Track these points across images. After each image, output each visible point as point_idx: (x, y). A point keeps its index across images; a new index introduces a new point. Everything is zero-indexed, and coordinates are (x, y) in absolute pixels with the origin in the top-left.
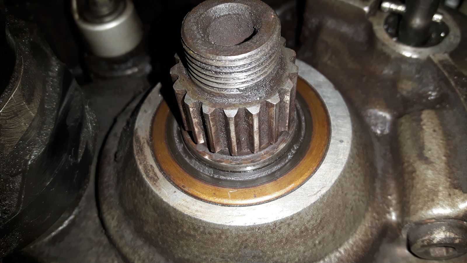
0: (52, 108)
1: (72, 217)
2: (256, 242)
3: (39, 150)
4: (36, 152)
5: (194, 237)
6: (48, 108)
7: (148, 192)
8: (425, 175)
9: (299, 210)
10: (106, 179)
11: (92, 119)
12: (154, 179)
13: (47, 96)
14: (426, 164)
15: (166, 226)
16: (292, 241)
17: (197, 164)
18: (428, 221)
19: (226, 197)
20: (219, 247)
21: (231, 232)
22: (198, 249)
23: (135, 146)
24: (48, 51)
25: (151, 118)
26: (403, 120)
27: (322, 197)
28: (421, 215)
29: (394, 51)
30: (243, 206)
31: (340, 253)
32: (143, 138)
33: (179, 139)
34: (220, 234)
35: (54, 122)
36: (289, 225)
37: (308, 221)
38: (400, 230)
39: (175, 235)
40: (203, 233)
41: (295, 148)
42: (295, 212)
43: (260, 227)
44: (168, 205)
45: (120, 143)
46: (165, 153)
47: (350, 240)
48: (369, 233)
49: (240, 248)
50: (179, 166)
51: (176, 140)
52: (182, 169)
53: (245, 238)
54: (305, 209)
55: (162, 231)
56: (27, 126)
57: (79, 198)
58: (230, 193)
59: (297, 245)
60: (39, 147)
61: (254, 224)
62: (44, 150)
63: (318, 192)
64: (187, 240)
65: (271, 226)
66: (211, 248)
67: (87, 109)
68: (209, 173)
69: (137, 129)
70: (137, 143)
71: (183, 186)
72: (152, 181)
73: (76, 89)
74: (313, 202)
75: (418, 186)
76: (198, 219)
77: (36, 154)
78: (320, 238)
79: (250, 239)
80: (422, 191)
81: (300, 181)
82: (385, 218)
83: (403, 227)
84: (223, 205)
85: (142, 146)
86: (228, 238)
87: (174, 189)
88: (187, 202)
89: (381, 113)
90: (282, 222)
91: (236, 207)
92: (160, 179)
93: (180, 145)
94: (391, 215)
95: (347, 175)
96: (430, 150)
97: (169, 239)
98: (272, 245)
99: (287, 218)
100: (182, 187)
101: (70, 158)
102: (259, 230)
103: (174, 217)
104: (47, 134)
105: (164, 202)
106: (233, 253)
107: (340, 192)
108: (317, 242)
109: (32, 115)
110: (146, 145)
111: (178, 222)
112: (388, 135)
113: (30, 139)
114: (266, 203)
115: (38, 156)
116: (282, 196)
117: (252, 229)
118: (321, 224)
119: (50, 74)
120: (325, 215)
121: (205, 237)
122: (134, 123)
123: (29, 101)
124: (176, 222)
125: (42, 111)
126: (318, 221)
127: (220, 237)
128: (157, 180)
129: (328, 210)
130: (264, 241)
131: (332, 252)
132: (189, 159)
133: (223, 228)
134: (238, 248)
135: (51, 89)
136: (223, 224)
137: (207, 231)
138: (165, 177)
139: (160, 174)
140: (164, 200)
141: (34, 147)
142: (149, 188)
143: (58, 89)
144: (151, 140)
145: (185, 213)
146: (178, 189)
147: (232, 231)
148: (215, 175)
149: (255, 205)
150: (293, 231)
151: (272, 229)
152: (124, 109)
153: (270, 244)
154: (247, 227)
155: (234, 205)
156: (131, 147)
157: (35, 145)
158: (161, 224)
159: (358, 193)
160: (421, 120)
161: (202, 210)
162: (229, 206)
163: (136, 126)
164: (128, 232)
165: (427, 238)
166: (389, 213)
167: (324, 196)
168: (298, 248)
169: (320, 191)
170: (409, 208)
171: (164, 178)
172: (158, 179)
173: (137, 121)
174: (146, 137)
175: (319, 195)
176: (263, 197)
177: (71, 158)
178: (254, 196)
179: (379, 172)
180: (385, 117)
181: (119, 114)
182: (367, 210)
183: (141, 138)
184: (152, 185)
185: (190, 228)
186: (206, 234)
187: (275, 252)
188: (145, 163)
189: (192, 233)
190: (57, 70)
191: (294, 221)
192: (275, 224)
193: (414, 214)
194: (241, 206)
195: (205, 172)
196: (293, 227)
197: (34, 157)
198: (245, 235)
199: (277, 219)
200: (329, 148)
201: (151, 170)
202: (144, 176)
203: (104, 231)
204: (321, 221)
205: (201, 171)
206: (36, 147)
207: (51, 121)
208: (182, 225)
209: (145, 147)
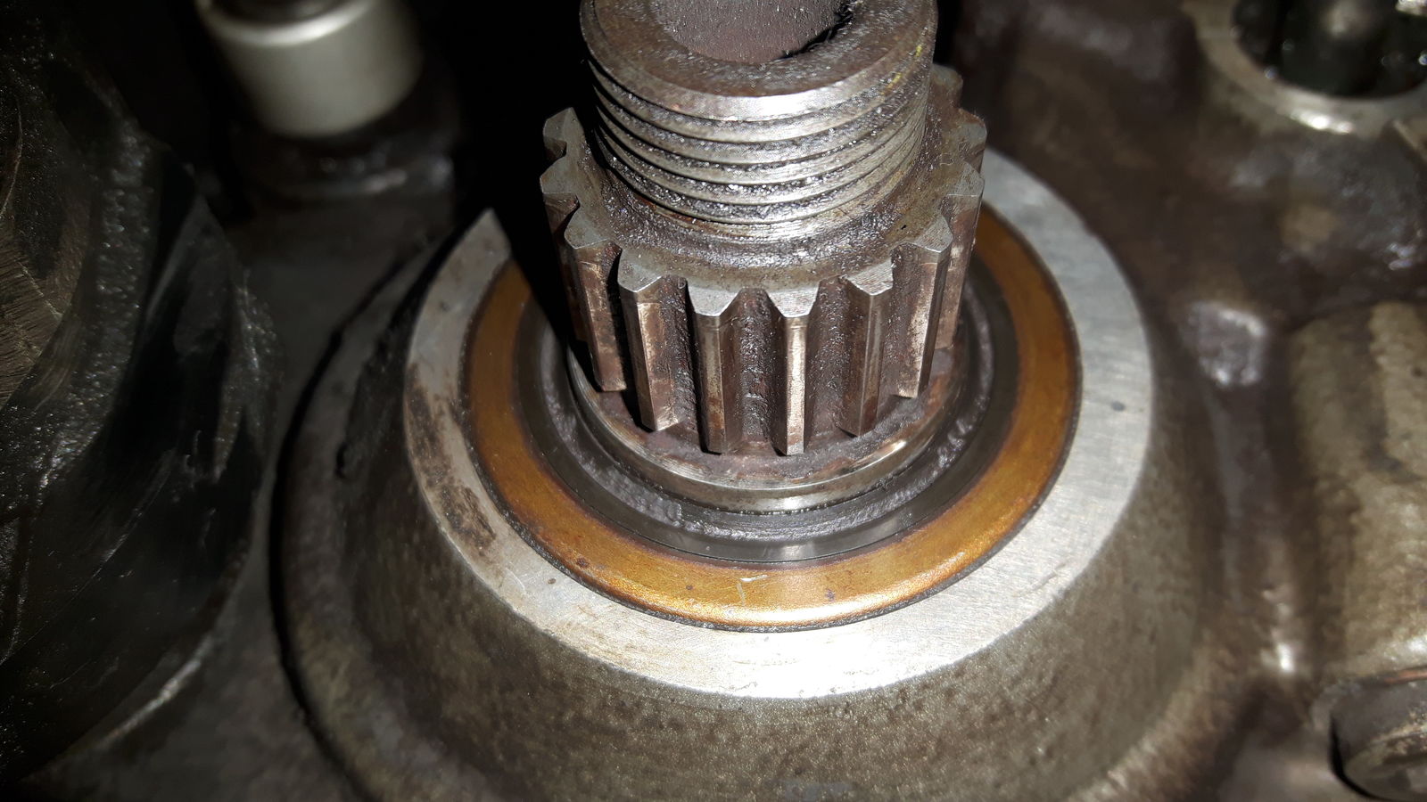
0: (125, 292)
1: (191, 667)
2: (835, 754)
3: (79, 436)
4: (67, 446)
5: (619, 735)
6: (110, 292)
7: (459, 583)
8: (1396, 520)
9: (984, 643)
10: (307, 539)
11: (263, 332)
12: (478, 535)
13: (108, 253)
14: (1396, 482)
15: (520, 698)
16: (960, 748)
17: (627, 486)
18: (1410, 675)
19: (732, 600)
20: (708, 771)
21: (749, 719)
22: (635, 777)
23: (411, 423)
24: (110, 99)
25: (461, 329)
26: (1307, 337)
27: (1060, 597)
28: (1385, 655)
29: (1270, 111)
30: (790, 631)
31: (1115, 784)
32: (437, 398)
33: (564, 400)
34: (712, 727)
35: (130, 343)
36: (950, 693)
37: (1012, 680)
38: (1307, 705)
39: (553, 730)
40: (652, 723)
41: (963, 430)
42: (971, 650)
43: (848, 704)
44: (531, 629)
45: (353, 415)
46: (513, 450)
47: (1144, 739)
48: (1207, 716)
49: (781, 773)
50: (565, 491)
51: (552, 405)
52: (573, 503)
53: (797, 741)
54: (1004, 639)
55: (508, 715)
56: (34, 352)
57: (217, 601)
58: (746, 585)
59: (976, 762)
60: (78, 428)
61: (831, 693)
62: (95, 437)
63: (1045, 581)
64: (594, 747)
65: (890, 699)
66: (680, 774)
67: (243, 297)
68: (667, 516)
69: (415, 366)
70: (415, 415)
71: (580, 562)
72: (473, 543)
73: (206, 231)
74: (1030, 615)
75: (1371, 557)
76: (634, 676)
77: (68, 450)
78: (1050, 737)
79: (816, 745)
80: (1388, 575)
81: (982, 543)
82: (1258, 665)
83: (1317, 694)
84: (720, 626)
85: (436, 423)
86: (739, 739)
87: (548, 570)
88: (594, 615)
89: (1229, 315)
90: (927, 684)
91: (766, 632)
92: (500, 537)
93: (566, 419)
94: (1276, 656)
95: (1141, 522)
96: (1407, 436)
97: (531, 745)
98: (891, 762)
99: (944, 672)
100: (577, 564)
101: (185, 465)
102: (846, 711)
103: (550, 667)
104: (106, 383)
105: (515, 618)
106: (755, 792)
107: (1119, 581)
108: (1040, 750)
109: (52, 316)
110: (447, 421)
111: (565, 686)
112: (1253, 387)
113: (48, 398)
114: (869, 618)
115: (76, 457)
116: (922, 594)
117: (822, 708)
118: (1055, 693)
119: (118, 177)
120: (1070, 657)
121: (659, 736)
122: (404, 345)
123: (43, 267)
124: (558, 686)
125: (87, 304)
126: (1047, 681)
127: (711, 738)
128: (488, 542)
129: (1079, 642)
130: (865, 750)
131: (1087, 782)
132: (597, 469)
133: (720, 706)
134: (771, 774)
135: (122, 229)
136: (721, 691)
137: (664, 718)
138: (516, 530)
139: (497, 522)
140: (515, 609)
141: (62, 428)
142: (460, 568)
143: (146, 230)
144: (466, 404)
145: (590, 655)
146: (562, 571)
147: (752, 715)
148: (688, 523)
149: (830, 626)
150: (962, 716)
151: (890, 710)
152: (363, 306)
153: (884, 762)
154: (807, 702)
155: (757, 625)
156: (397, 428)
157: (64, 419)
158: (502, 692)
159: (1173, 581)
160: (1371, 337)
161: (649, 643)
162: (742, 631)
163: (413, 355)
164: (387, 717)
165: (1406, 731)
166: (1270, 646)
167: (1067, 593)
168: (976, 771)
169: (1054, 575)
170: (1341, 632)
171: (514, 532)
172: (493, 536)
173: (415, 339)
174: (446, 393)
175: (1052, 591)
176: (858, 598)
177: (190, 464)
178: (826, 595)
179: (1234, 511)
180: (1244, 330)
181: (349, 320)
182: (1197, 639)
183: (430, 397)
184: (474, 558)
185: (605, 705)
186: (662, 727)
187: (900, 785)
188: (446, 481)
189: (614, 722)
190: (140, 164)
191: (968, 680)
192: (902, 691)
193: (1361, 653)
194: (783, 628)
195: (653, 512)
196: (962, 701)
197: (62, 461)
198: (796, 729)
199: (910, 676)
200: (1075, 429)
201: (467, 506)
202: (444, 528)
203: (301, 714)
204: (1055, 680)
205: (642, 509)
206: (68, 428)
207: (122, 338)
208: (578, 697)
209: (443, 428)
